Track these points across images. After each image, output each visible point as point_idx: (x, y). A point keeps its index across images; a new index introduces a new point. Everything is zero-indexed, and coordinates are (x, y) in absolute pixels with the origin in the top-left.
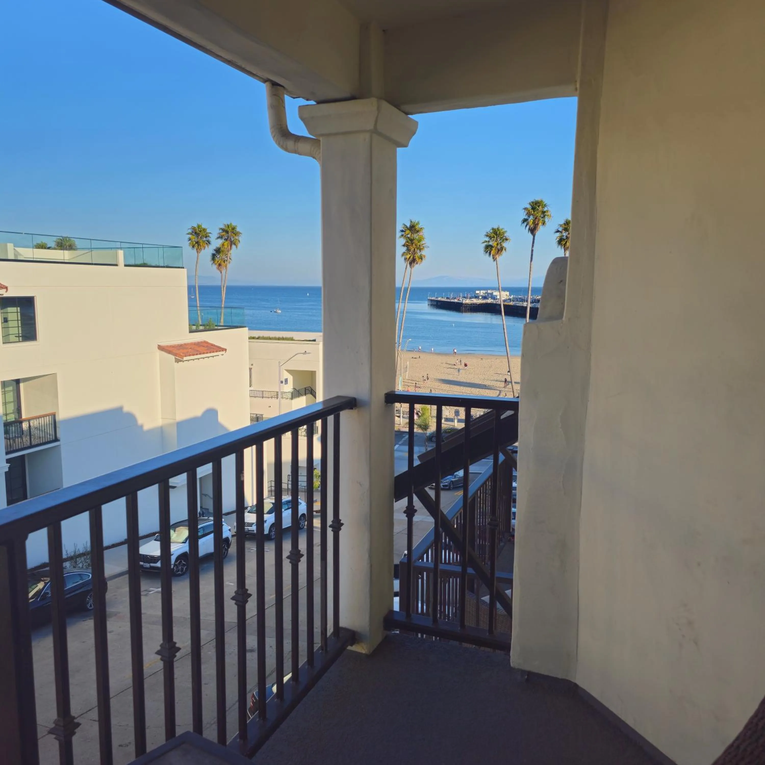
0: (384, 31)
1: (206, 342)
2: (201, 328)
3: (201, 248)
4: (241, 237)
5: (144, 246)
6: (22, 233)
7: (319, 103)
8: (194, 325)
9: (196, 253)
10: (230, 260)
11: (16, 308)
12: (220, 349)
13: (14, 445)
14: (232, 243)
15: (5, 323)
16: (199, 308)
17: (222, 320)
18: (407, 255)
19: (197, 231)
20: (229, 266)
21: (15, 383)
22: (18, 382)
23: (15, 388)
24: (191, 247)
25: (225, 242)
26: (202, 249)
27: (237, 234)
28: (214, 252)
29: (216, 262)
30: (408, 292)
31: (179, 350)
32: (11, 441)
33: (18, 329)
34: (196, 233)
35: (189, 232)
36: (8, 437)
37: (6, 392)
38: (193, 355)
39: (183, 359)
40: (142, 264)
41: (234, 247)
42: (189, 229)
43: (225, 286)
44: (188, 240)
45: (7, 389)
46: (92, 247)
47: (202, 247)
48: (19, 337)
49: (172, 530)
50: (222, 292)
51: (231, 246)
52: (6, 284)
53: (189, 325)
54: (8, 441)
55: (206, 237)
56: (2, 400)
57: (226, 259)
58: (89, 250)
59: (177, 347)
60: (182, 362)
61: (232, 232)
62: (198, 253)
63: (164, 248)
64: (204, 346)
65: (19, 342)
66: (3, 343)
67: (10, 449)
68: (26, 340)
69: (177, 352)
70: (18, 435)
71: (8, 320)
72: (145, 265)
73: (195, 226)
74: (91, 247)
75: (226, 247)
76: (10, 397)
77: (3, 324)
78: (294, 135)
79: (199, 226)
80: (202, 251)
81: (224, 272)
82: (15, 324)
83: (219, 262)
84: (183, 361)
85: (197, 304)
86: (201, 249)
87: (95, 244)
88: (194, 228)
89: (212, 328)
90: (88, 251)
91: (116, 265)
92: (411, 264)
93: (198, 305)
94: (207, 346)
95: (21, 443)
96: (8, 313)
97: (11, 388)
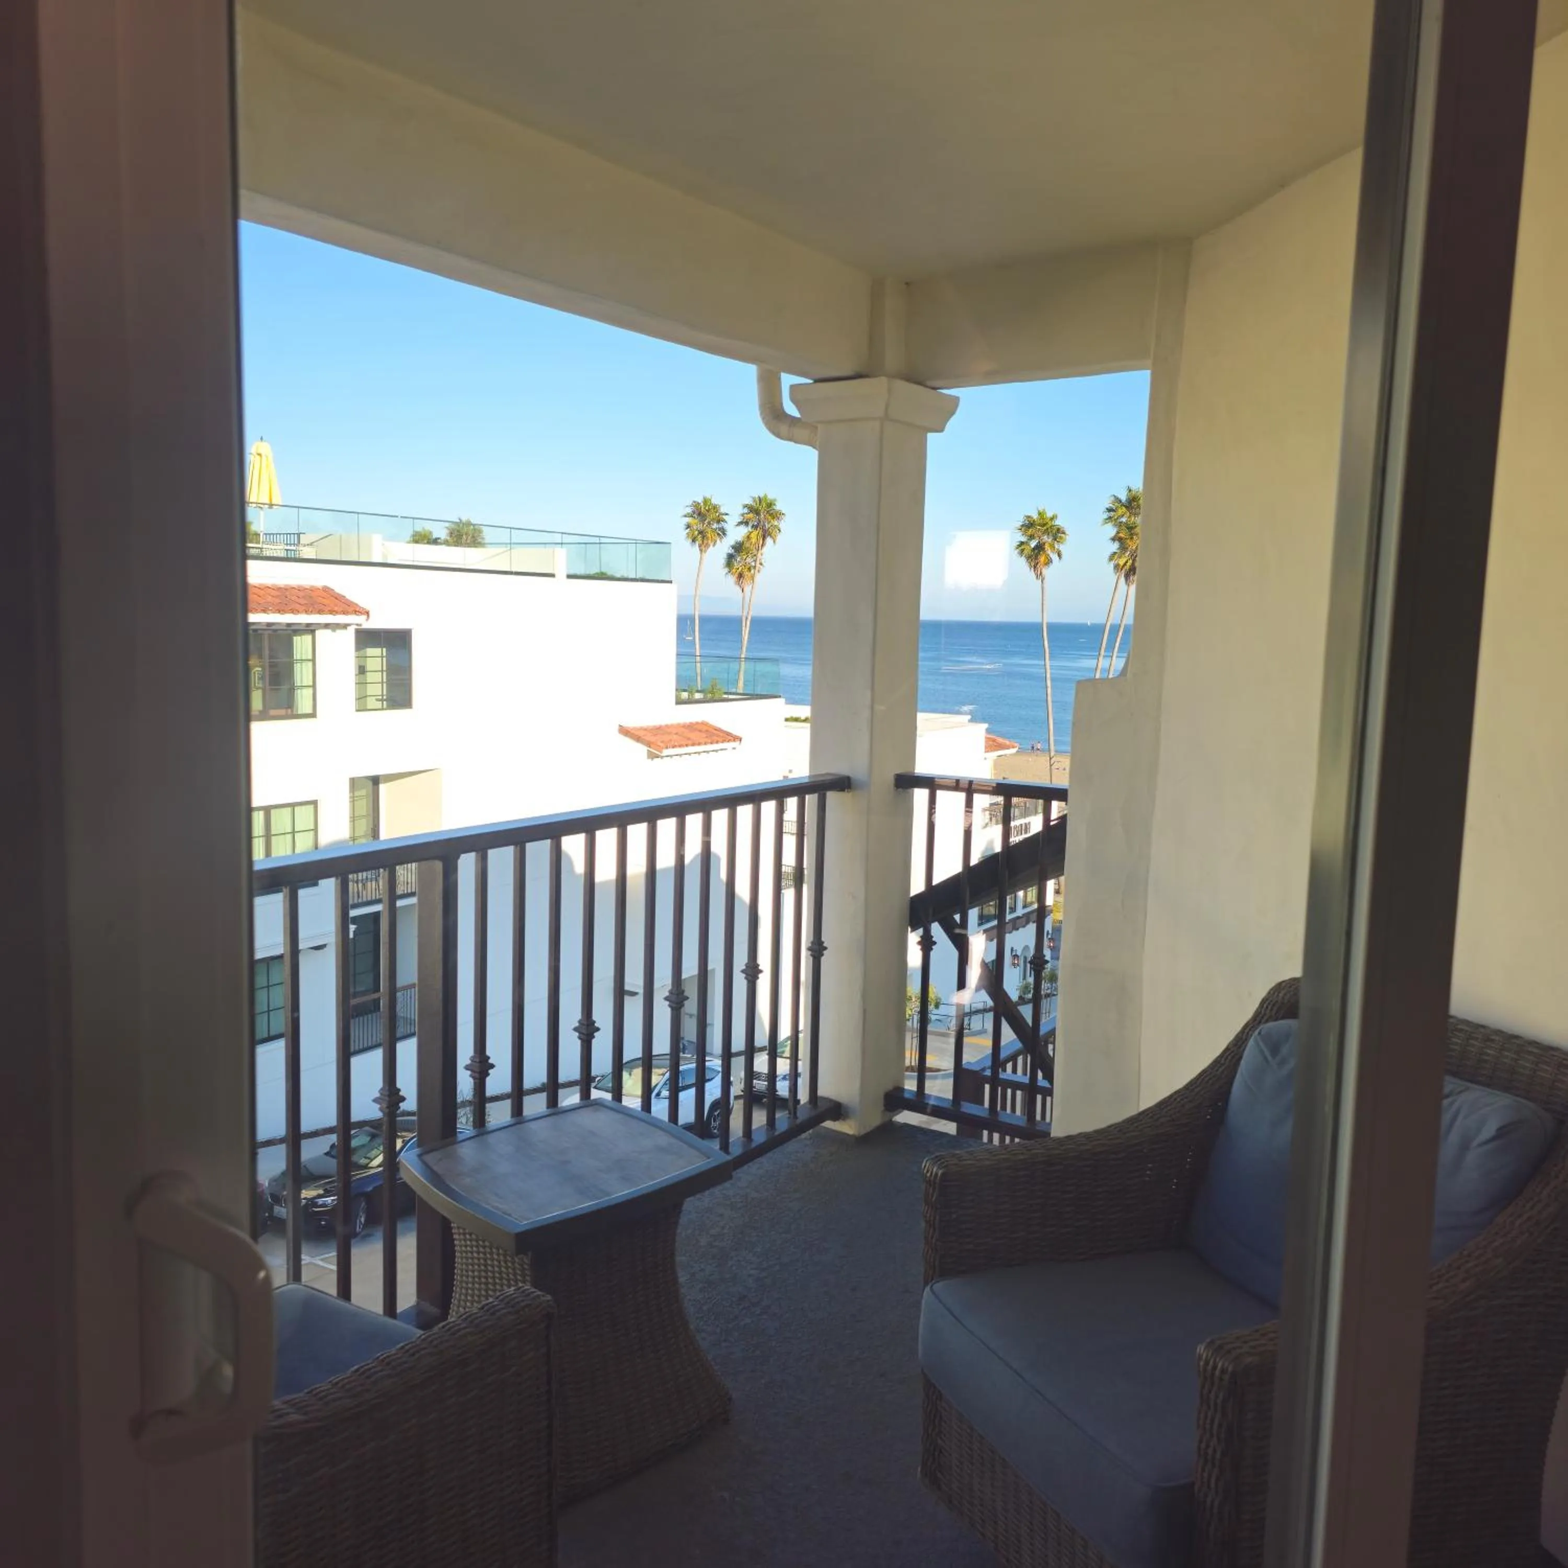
0: (907, 284)
1: (704, 724)
2: (698, 696)
3: (707, 544)
4: (782, 521)
5: (603, 540)
6: (397, 517)
7: (817, 381)
8: (685, 691)
9: (699, 552)
10: (761, 567)
11: (380, 650)
12: (731, 738)
13: (364, 893)
14: (765, 534)
15: (362, 676)
16: (698, 659)
17: (741, 684)
18: (1120, 557)
19: (702, 509)
20: (758, 577)
21: (370, 783)
22: (376, 781)
23: (371, 792)
24: (690, 540)
25: (752, 532)
26: (709, 546)
27: (777, 515)
28: (731, 551)
29: (734, 570)
30: (1120, 634)
31: (655, 735)
32: (360, 885)
33: (382, 685)
34: (700, 514)
35: (688, 514)
36: (355, 879)
37: (356, 798)
38: (680, 746)
39: (661, 752)
40: (597, 573)
41: (769, 540)
42: (687, 506)
43: (749, 618)
44: (685, 527)
45: (357, 794)
46: (512, 542)
47: (709, 541)
48: (382, 700)
49: (627, 1071)
50: (744, 628)
51: (764, 539)
52: (367, 607)
53: (677, 690)
54: (355, 885)
55: (718, 522)
56: (350, 814)
57: (753, 564)
58: (506, 547)
59: (652, 729)
60: (660, 758)
61: (768, 512)
62: (701, 553)
63: (638, 545)
64: (700, 731)
65: (383, 709)
66: (357, 711)
67: (358, 900)
68: (393, 706)
69: (652, 739)
70: (372, 875)
71: (365, 670)
72: (604, 576)
73: (700, 500)
74: (511, 540)
75: (754, 540)
76: (363, 807)
77: (357, 677)
78: (790, 416)
79: (706, 501)
80: (709, 550)
81: (748, 589)
82: (377, 677)
83: (740, 569)
84: (662, 757)
85: (696, 652)
86: (707, 546)
87: (517, 536)
88: (696, 505)
89: (717, 696)
90: (505, 549)
91: (552, 575)
92: (1127, 576)
93: (698, 654)
94: (707, 731)
95: (376, 889)
96: (366, 657)
97: (363, 792)
